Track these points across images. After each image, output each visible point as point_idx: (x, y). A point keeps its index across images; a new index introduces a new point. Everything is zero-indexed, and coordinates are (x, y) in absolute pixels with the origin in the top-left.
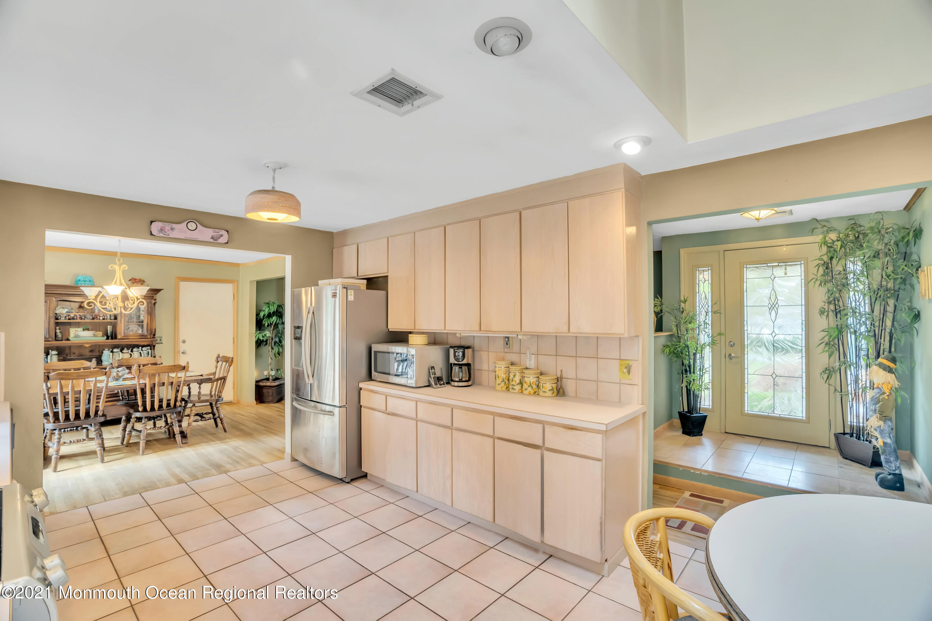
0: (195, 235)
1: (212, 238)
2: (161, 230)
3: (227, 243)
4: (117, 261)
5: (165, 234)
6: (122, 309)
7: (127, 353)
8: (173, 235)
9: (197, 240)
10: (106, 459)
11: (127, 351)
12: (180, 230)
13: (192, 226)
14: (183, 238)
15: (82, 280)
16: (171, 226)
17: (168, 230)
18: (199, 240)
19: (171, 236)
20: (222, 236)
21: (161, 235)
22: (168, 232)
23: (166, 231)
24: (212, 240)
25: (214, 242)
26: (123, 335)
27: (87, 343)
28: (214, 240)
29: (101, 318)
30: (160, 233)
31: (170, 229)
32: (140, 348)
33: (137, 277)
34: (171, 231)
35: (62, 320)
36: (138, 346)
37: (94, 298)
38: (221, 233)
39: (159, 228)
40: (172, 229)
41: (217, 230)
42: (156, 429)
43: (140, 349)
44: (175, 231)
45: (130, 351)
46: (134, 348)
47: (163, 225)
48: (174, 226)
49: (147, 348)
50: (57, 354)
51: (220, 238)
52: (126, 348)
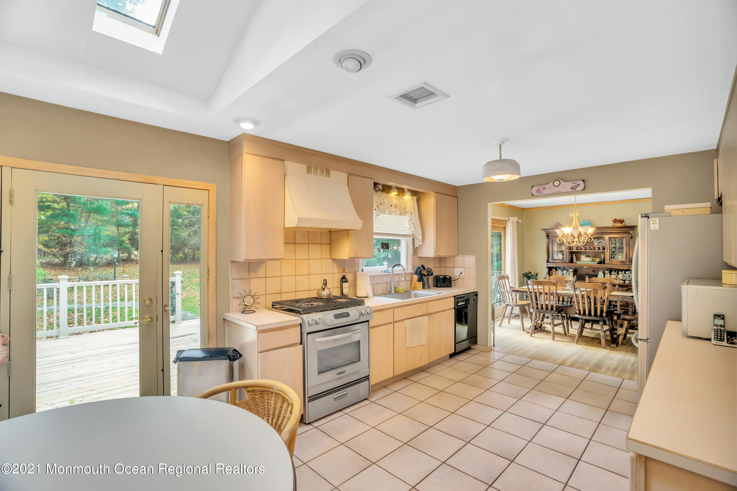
0: (560, 189)
1: (572, 188)
2: (538, 191)
3: (584, 189)
4: (574, 211)
5: (540, 193)
6: (578, 243)
7: (614, 274)
8: (545, 192)
9: (561, 192)
10: (556, 338)
11: (614, 273)
12: (549, 189)
13: (556, 183)
14: (551, 193)
15: (583, 224)
16: (543, 187)
17: (542, 190)
18: (562, 192)
19: (544, 193)
20: (579, 185)
21: (538, 194)
22: (542, 191)
23: (540, 191)
24: (572, 190)
25: (574, 190)
26: (609, 261)
27: (586, 266)
28: (573, 190)
29: (596, 249)
30: (537, 193)
31: (543, 189)
32: (624, 271)
33: (618, 218)
34: (543, 190)
35: (575, 250)
36: (622, 270)
37: (562, 236)
38: (578, 183)
39: (537, 190)
40: (544, 189)
41: (575, 182)
42: (592, 329)
43: (624, 273)
44: (546, 189)
45: (616, 273)
46: (619, 271)
47: (539, 188)
48: (545, 186)
49: (629, 272)
50: (573, 272)
51: (577, 187)
52: (613, 271)
